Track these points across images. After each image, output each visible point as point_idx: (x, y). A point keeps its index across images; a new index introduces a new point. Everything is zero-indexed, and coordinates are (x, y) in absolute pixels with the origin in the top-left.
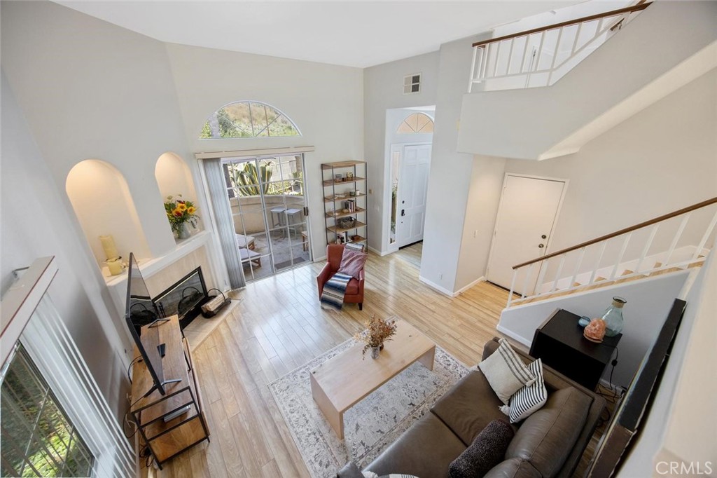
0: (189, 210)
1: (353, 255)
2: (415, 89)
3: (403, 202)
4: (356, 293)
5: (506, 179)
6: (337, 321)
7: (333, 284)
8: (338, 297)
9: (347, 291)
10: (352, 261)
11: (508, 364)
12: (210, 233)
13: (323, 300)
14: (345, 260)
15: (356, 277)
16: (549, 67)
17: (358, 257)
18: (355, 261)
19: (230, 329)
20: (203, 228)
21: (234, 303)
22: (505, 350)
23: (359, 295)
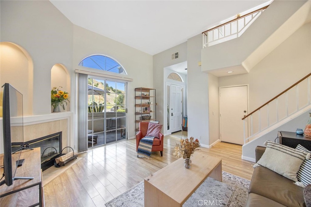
0: (64, 95)
1: (154, 125)
2: (177, 57)
3: (172, 109)
4: (159, 144)
5: (220, 90)
6: (149, 162)
7: (145, 139)
8: (149, 148)
9: (154, 144)
10: (154, 129)
11: (282, 151)
12: (73, 113)
13: (139, 151)
14: (150, 129)
15: (158, 137)
16: (236, 32)
17: (157, 126)
18: (156, 129)
19: (75, 172)
20: (69, 110)
21: (79, 159)
22: (273, 146)
23: (161, 146)
